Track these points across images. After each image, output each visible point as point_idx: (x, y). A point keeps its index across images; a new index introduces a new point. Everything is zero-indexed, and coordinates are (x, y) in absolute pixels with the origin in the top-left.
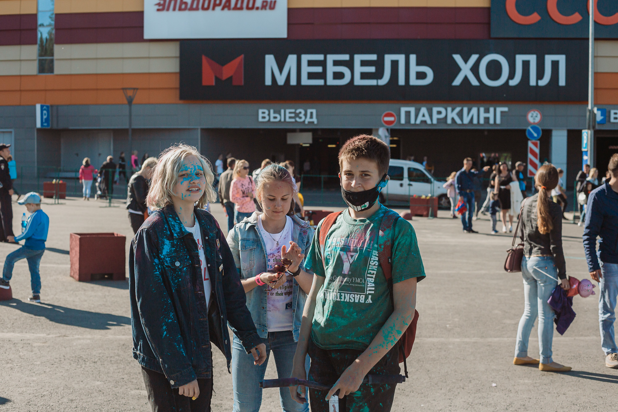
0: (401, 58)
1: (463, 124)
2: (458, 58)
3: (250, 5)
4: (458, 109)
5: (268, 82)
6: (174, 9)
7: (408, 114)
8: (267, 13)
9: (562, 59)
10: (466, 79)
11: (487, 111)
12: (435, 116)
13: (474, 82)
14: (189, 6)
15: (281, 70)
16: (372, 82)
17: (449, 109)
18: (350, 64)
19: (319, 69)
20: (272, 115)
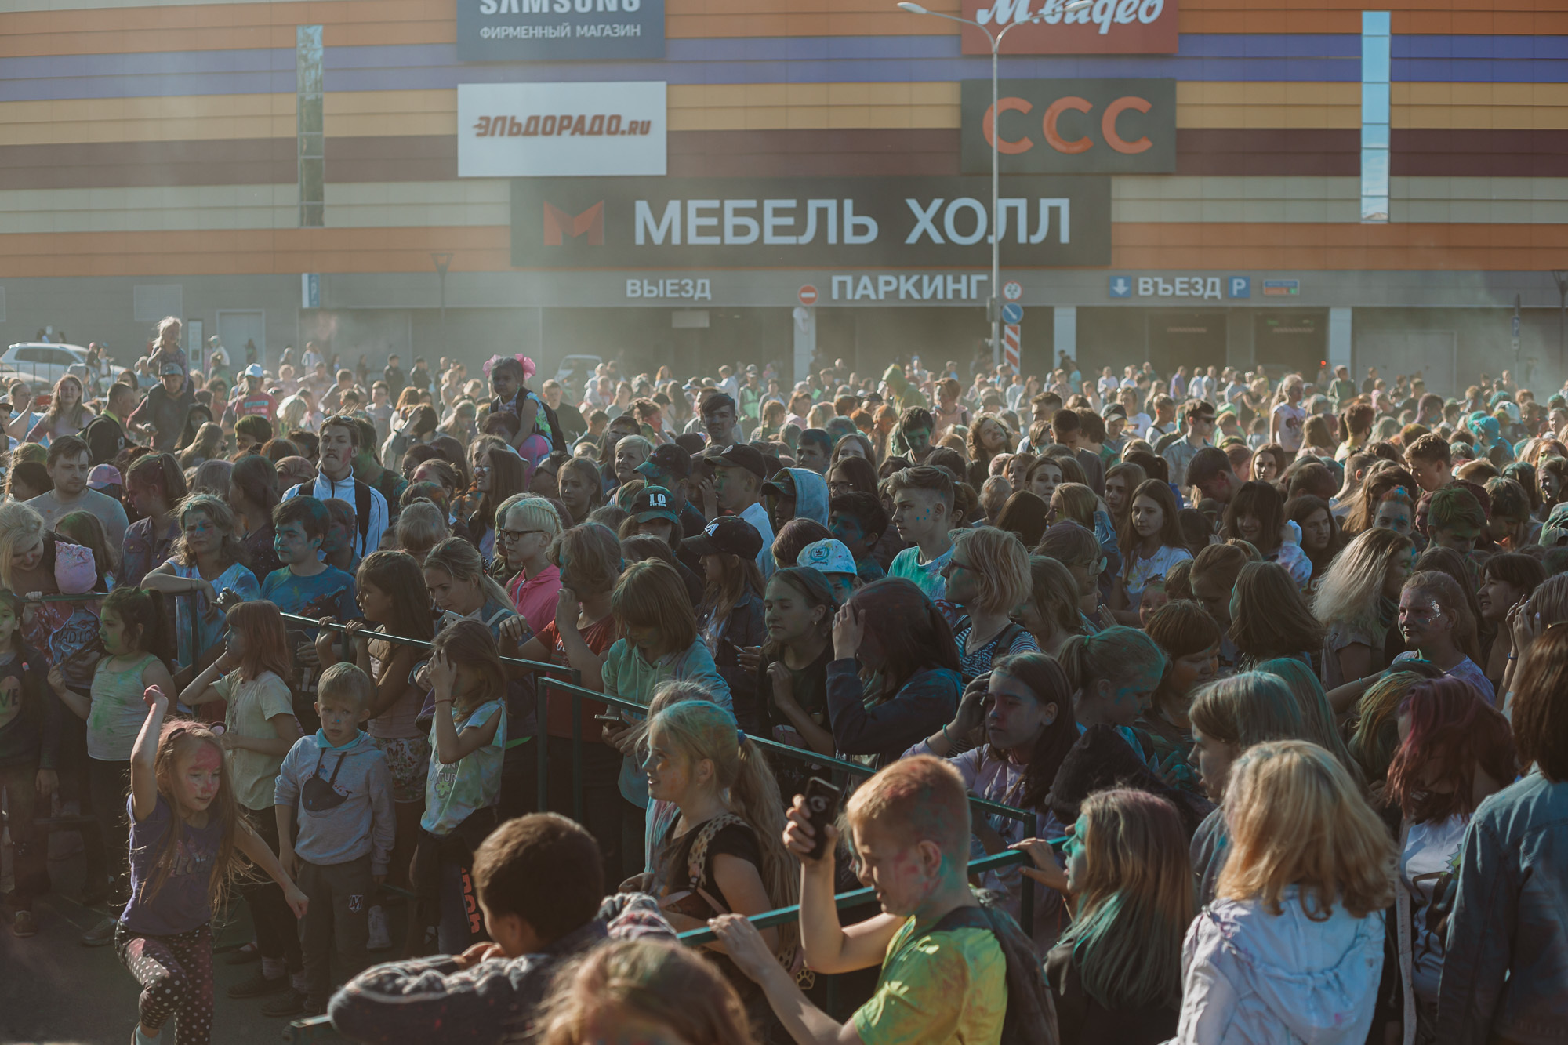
0: (831, 205)
1: (922, 300)
2: (913, 204)
3: (613, 128)
4: (915, 278)
5: (640, 240)
6: (502, 134)
7: (842, 285)
8: (637, 139)
9: (1064, 204)
10: (925, 233)
11: (957, 280)
12: (882, 289)
13: (937, 239)
14: (523, 129)
15: (658, 224)
16: (790, 240)
17: (902, 278)
18: (757, 214)
19: (713, 221)
20: (646, 288)
